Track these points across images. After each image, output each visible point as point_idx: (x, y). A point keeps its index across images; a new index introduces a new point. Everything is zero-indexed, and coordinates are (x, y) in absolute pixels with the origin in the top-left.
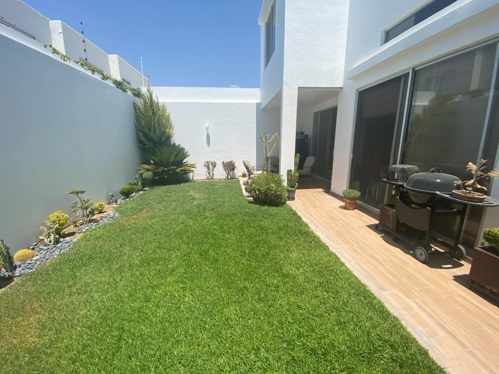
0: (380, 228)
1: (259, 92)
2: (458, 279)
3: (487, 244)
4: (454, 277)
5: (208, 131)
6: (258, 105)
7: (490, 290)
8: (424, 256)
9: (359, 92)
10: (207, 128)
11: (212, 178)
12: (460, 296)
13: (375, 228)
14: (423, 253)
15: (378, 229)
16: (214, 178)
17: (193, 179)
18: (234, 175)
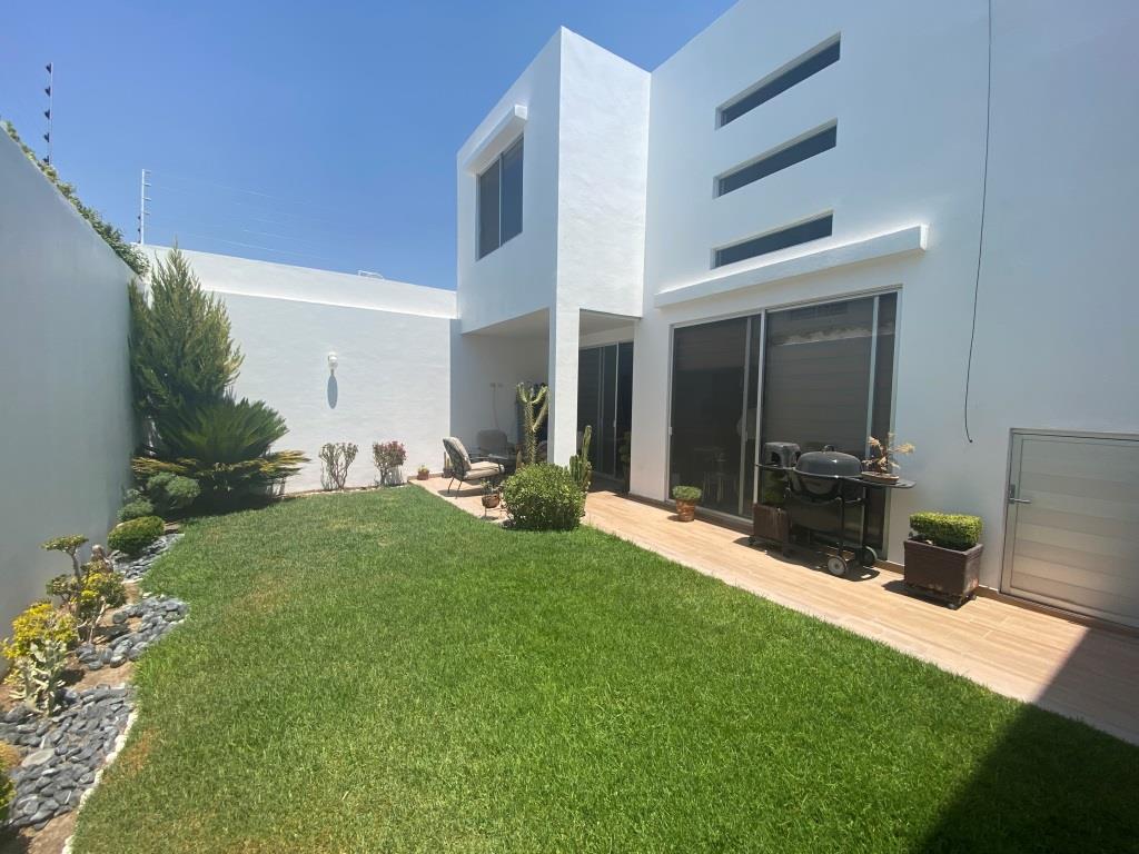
0: (758, 542)
1: (455, 299)
2: (890, 587)
3: (916, 534)
4: (884, 586)
5: (332, 371)
6: (455, 324)
7: (933, 590)
8: (842, 567)
9: (675, 330)
10: (333, 365)
11: (341, 487)
12: (907, 605)
13: (750, 543)
14: (840, 563)
15: (754, 543)
16: (347, 485)
17: (281, 493)
18: (398, 477)
